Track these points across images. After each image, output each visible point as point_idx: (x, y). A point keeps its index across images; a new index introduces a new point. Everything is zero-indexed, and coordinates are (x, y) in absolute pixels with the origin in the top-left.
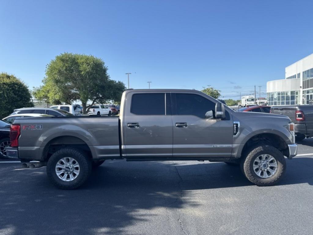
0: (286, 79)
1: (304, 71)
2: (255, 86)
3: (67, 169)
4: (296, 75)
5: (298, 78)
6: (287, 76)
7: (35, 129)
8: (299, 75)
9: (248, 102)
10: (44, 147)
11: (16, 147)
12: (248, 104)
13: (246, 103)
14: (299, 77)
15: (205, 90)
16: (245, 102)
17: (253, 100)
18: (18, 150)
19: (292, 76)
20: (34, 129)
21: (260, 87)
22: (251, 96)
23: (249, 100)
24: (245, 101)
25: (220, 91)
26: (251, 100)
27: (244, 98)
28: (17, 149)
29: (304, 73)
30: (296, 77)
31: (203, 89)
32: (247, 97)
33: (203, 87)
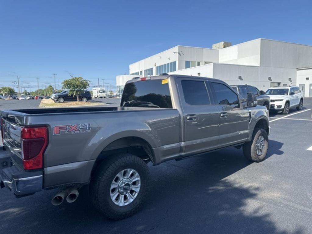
0: (130, 75)
1: (146, 69)
2: (98, 79)
3: (127, 187)
4: (138, 72)
5: (140, 74)
6: (131, 73)
7: (78, 132)
8: (141, 72)
9: (100, 94)
10: (95, 160)
11: (42, 170)
12: (100, 95)
13: (99, 95)
14: (142, 74)
15: (73, 79)
16: (97, 94)
17: (104, 92)
18: (43, 174)
19: (135, 73)
20: (76, 132)
21: (103, 80)
22: (102, 88)
23: (100, 91)
24: (98, 92)
25: (90, 81)
26: (102, 92)
27: (96, 89)
28: (41, 172)
29: (146, 72)
30: (138, 74)
31: (71, 78)
32: (99, 89)
33: (71, 76)
